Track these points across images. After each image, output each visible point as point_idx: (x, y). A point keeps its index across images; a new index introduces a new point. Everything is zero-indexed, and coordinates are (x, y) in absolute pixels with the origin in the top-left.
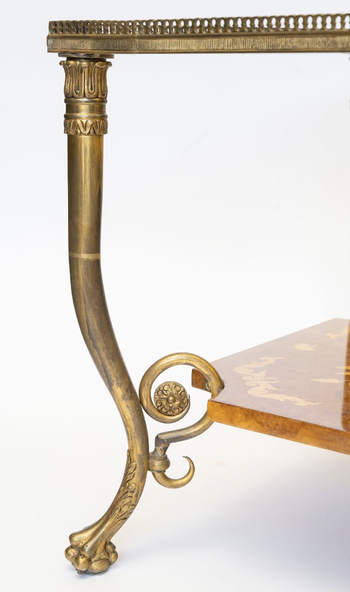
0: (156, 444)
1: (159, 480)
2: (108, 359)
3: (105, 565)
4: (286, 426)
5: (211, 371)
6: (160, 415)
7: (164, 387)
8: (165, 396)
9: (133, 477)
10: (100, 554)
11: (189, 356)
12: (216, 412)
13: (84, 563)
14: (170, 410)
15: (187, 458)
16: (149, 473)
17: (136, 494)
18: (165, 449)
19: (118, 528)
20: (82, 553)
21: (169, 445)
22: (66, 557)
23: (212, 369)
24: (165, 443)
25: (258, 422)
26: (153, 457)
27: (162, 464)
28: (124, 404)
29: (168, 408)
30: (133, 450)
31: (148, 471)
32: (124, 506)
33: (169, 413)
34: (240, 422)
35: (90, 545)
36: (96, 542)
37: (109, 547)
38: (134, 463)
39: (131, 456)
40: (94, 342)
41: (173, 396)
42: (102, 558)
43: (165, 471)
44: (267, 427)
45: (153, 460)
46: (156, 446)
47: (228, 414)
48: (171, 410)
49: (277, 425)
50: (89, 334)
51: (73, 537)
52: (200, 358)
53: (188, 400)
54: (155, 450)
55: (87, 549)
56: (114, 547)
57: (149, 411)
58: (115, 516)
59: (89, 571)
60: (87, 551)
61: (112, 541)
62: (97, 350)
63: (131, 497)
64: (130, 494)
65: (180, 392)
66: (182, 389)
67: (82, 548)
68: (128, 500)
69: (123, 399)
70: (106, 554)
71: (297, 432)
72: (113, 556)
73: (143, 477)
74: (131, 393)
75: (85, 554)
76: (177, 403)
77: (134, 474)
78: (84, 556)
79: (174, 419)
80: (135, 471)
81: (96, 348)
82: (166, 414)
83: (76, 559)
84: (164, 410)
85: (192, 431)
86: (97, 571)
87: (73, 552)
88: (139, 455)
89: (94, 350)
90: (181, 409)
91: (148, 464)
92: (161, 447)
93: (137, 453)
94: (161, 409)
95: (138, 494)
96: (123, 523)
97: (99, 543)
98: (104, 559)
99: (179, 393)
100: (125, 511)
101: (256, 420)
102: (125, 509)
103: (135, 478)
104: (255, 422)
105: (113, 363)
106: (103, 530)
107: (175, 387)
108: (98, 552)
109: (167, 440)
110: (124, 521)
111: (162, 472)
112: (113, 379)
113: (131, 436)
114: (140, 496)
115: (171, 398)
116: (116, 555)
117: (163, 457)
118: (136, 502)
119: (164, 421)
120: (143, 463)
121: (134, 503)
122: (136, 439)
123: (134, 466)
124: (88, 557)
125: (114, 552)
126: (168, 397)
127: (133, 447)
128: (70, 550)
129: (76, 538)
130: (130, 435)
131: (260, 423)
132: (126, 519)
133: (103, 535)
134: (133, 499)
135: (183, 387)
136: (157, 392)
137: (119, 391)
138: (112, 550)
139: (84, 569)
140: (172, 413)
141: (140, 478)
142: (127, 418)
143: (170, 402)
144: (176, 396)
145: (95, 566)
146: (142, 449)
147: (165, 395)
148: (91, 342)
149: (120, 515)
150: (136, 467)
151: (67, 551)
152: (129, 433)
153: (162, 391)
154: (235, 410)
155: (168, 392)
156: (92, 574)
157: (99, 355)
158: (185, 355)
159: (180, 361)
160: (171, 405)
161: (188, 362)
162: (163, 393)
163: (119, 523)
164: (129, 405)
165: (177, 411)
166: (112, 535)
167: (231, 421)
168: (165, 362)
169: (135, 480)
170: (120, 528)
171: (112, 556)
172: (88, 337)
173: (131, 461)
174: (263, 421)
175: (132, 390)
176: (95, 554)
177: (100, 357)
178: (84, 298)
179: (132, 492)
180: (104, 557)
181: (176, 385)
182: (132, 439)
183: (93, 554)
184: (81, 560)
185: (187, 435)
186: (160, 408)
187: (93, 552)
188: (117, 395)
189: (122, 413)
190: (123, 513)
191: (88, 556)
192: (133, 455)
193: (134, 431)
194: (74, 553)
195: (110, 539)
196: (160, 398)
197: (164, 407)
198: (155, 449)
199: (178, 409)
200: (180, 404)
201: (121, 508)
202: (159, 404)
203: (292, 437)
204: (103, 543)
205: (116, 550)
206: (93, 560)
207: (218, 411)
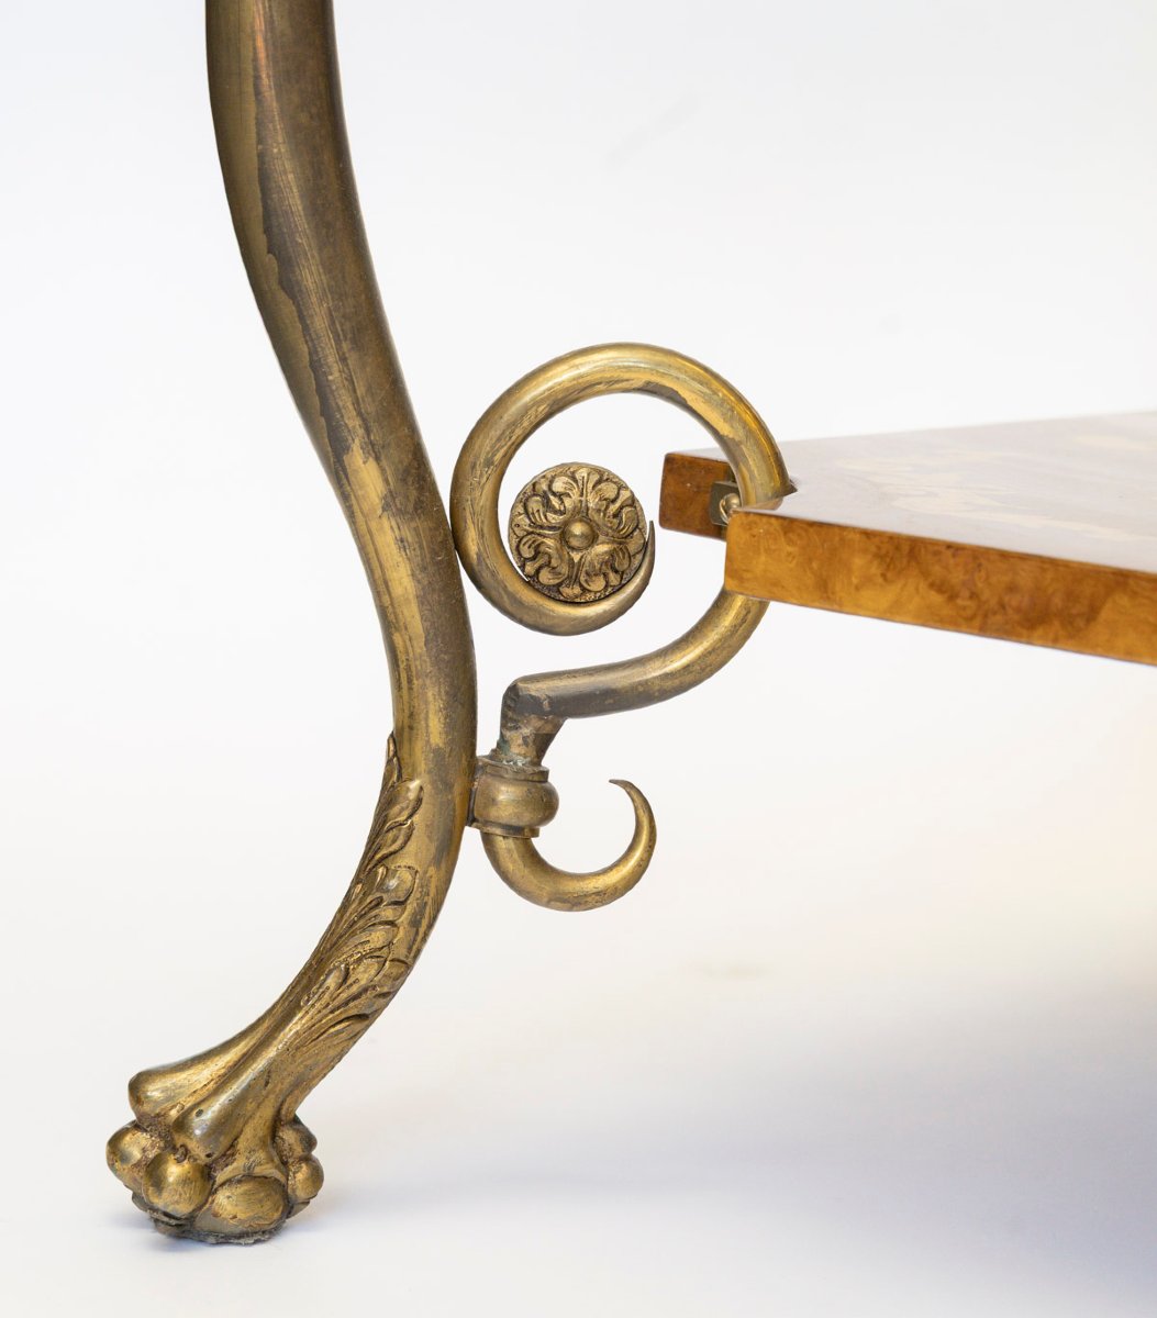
0: (504, 716)
1: (510, 867)
2: (338, 341)
3: (268, 1205)
4: (1050, 590)
5: (745, 425)
6: (529, 596)
7: (551, 482)
8: (554, 519)
9: (406, 843)
10: (250, 1155)
11: (659, 358)
12: (763, 558)
13: (185, 1181)
14: (573, 579)
15: (628, 786)
16: (471, 837)
17: (414, 914)
18: (542, 743)
19: (332, 1053)
20: (180, 1140)
21: (557, 727)
22: (112, 1166)
23: (749, 419)
24: (541, 714)
25: (932, 585)
26: (488, 770)
27: (525, 802)
28: (387, 534)
29: (565, 570)
30: (411, 728)
31: (467, 828)
32: (359, 961)
33: (567, 591)
34: (857, 588)
35: (212, 1111)
36: (239, 1101)
37: (288, 1136)
38: (414, 785)
39: (404, 753)
40: (286, 263)
41: (586, 520)
42: (258, 1171)
43: (535, 833)
44: (968, 603)
45: (489, 780)
46: (503, 726)
47: (810, 560)
48: (576, 580)
49: (1012, 588)
50: (268, 230)
51: (147, 1081)
52: (706, 369)
53: (645, 545)
54: (503, 743)
55: (200, 1124)
56: (309, 1141)
57: (486, 577)
58: (323, 1002)
59: (203, 1223)
60: (198, 1132)
61: (302, 1112)
62: (293, 297)
63: (392, 923)
64: (387, 913)
65: (618, 504)
66: (625, 495)
67: (182, 1124)
68: (377, 937)
69: (384, 510)
70: (276, 1159)
71: (1092, 614)
72: (301, 1174)
73: (448, 851)
74: (421, 489)
75: (192, 1145)
76: (602, 548)
77: (411, 828)
78: (186, 1153)
79: (585, 619)
80: (416, 818)
81: (291, 287)
82: (553, 593)
83: (152, 1170)
84: (546, 577)
85: (654, 671)
86: (232, 1227)
87: (139, 1146)
88: (437, 752)
89: (282, 296)
90: (614, 579)
91: (469, 795)
92: (526, 731)
93: (428, 742)
94: (538, 571)
95: (422, 916)
96: (355, 1037)
97: (250, 1106)
98: (264, 1180)
99: (613, 508)
100: (363, 982)
101: (925, 574)
102: (364, 974)
103: (412, 846)
104: (923, 586)
105: (352, 359)
106: (271, 1052)
107: (599, 482)
108: (242, 1144)
109: (552, 700)
110: (358, 1026)
111: (523, 834)
112: (352, 421)
113: (408, 668)
114: (431, 926)
115: (578, 529)
116: (317, 1176)
117: (530, 770)
118: (410, 949)
119: (546, 622)
120: (449, 787)
121: (400, 952)
122: (428, 682)
123: (412, 796)
124: (203, 1159)
125: (307, 1159)
126: (566, 524)
127: (411, 715)
128: (128, 1138)
129: (154, 1091)
130: (402, 666)
131: (939, 587)
132: (365, 1018)
133: (267, 1075)
134: (401, 933)
135: (626, 488)
136: (523, 500)
137: (370, 478)
138: (299, 1151)
139: (183, 1209)
140: (577, 590)
141: (433, 850)
142: (397, 590)
143: (575, 542)
144: (599, 518)
145: (228, 1204)
146: (450, 726)
147: (556, 512)
148: (270, 262)
149: (344, 996)
150: (419, 801)
151: (115, 1142)
152: (402, 657)
153: (545, 496)
154: (842, 540)
155: (568, 503)
156: (212, 1239)
157: (302, 318)
158: (647, 355)
159: (626, 376)
160: (576, 557)
161: (655, 379)
162: (547, 505)
163: (339, 1032)
164: (409, 536)
165: (598, 585)
166: (303, 1085)
167: (823, 593)
168: (563, 376)
169: (413, 856)
170: (340, 1057)
171: (300, 1176)
172: (261, 241)
173: (400, 776)
174: (957, 577)
175: (424, 479)
176: (229, 1153)
177: (306, 329)
178: (257, 78)
179: (400, 903)
180: (269, 1170)
181: (603, 477)
182: (410, 681)
183: (221, 1149)
184: (174, 1171)
185: (634, 687)
186: (530, 568)
187: (225, 1141)
188: (360, 493)
189: (378, 572)
190: (355, 989)
191: (199, 1152)
192: (411, 750)
193: (419, 646)
194: (144, 1150)
195: (297, 1102)
196: (534, 524)
197: (548, 564)
198: (502, 735)
199: (605, 575)
200: (612, 554)
201: (347, 970)
202: (527, 553)
203: (1071, 637)
204: (267, 1112)
205: (315, 1153)
206: (220, 1177)
207: (768, 551)
